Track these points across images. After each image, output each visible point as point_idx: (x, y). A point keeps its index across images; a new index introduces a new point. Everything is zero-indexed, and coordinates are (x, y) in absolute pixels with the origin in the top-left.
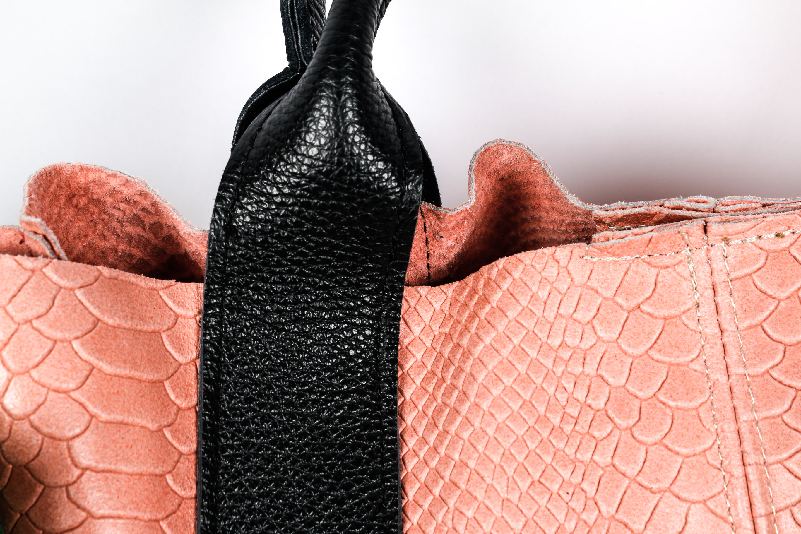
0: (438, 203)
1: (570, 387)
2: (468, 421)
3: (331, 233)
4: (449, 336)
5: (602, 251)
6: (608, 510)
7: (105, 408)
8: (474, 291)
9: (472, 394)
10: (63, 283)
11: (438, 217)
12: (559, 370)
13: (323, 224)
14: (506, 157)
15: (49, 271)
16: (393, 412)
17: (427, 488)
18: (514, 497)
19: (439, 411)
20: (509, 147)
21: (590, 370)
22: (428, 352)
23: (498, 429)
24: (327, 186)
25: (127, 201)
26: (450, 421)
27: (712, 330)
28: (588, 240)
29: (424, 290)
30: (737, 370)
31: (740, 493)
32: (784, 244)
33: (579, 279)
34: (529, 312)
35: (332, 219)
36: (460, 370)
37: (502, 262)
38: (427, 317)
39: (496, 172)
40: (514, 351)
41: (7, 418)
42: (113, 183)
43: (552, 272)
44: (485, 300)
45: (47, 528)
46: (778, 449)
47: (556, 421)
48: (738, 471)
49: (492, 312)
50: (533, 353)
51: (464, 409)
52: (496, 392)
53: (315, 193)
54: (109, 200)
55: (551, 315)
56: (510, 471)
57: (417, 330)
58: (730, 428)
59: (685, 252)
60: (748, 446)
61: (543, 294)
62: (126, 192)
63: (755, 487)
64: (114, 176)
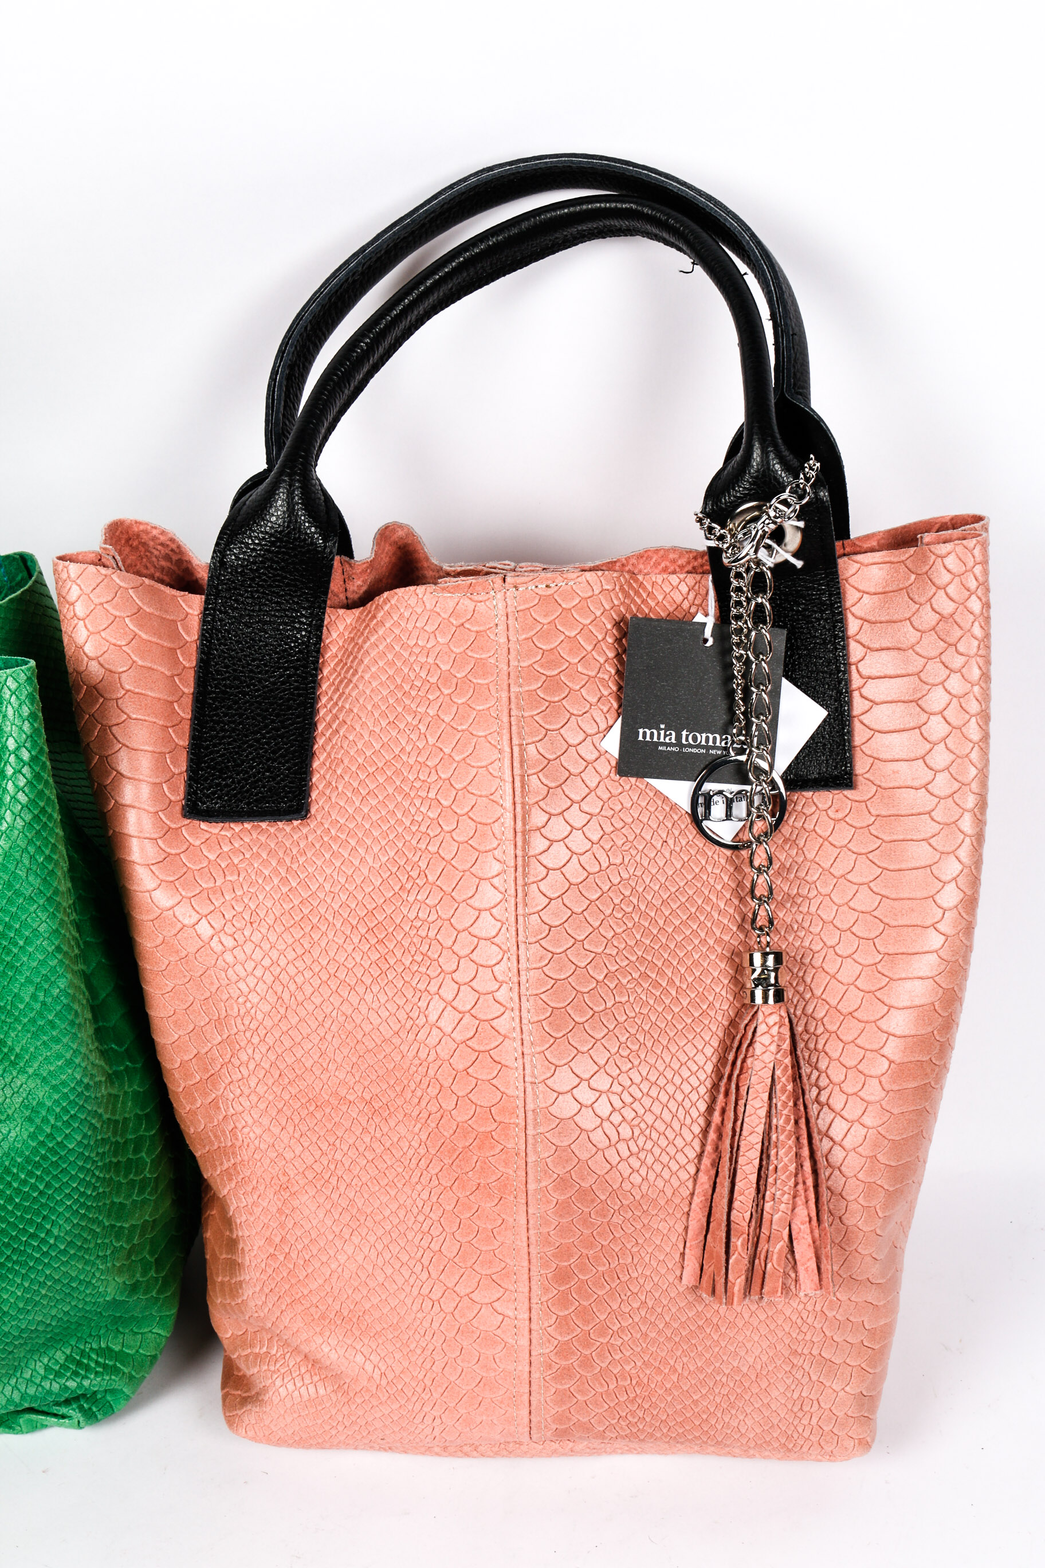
0: (351, 556)
1: (417, 669)
2: (356, 686)
3: (282, 569)
4: (353, 639)
5: (443, 589)
6: (431, 741)
7: (141, 658)
8: (370, 612)
9: (360, 671)
10: (122, 584)
11: (350, 564)
12: (412, 659)
13: (277, 563)
14: (400, 533)
15: (114, 577)
16: (314, 681)
17: (329, 725)
18: (377, 730)
19: (341, 682)
20: (401, 526)
21: (431, 660)
22: (340, 649)
23: (372, 690)
24: (278, 539)
25: (162, 544)
26: (347, 686)
27: (503, 640)
28: (436, 584)
29: (341, 611)
30: (513, 663)
31: (506, 732)
32: (550, 592)
33: (428, 606)
34: (397, 624)
35: (283, 560)
36: (355, 657)
37: (386, 594)
38: (341, 628)
39: (396, 543)
40: (387, 647)
41: (86, 659)
42: (155, 532)
43: (412, 602)
44: (374, 617)
45: (104, 723)
46: (531, 709)
47: (407, 688)
48: (505, 719)
49: (376, 624)
50: (397, 648)
51: (355, 680)
52: (373, 669)
53: (273, 544)
54: (151, 543)
55: (410, 627)
56: (376, 715)
57: (335, 635)
58: (504, 695)
59: (492, 593)
60: (513, 706)
61: (407, 614)
62: (162, 538)
63: (514, 728)
64: (155, 528)
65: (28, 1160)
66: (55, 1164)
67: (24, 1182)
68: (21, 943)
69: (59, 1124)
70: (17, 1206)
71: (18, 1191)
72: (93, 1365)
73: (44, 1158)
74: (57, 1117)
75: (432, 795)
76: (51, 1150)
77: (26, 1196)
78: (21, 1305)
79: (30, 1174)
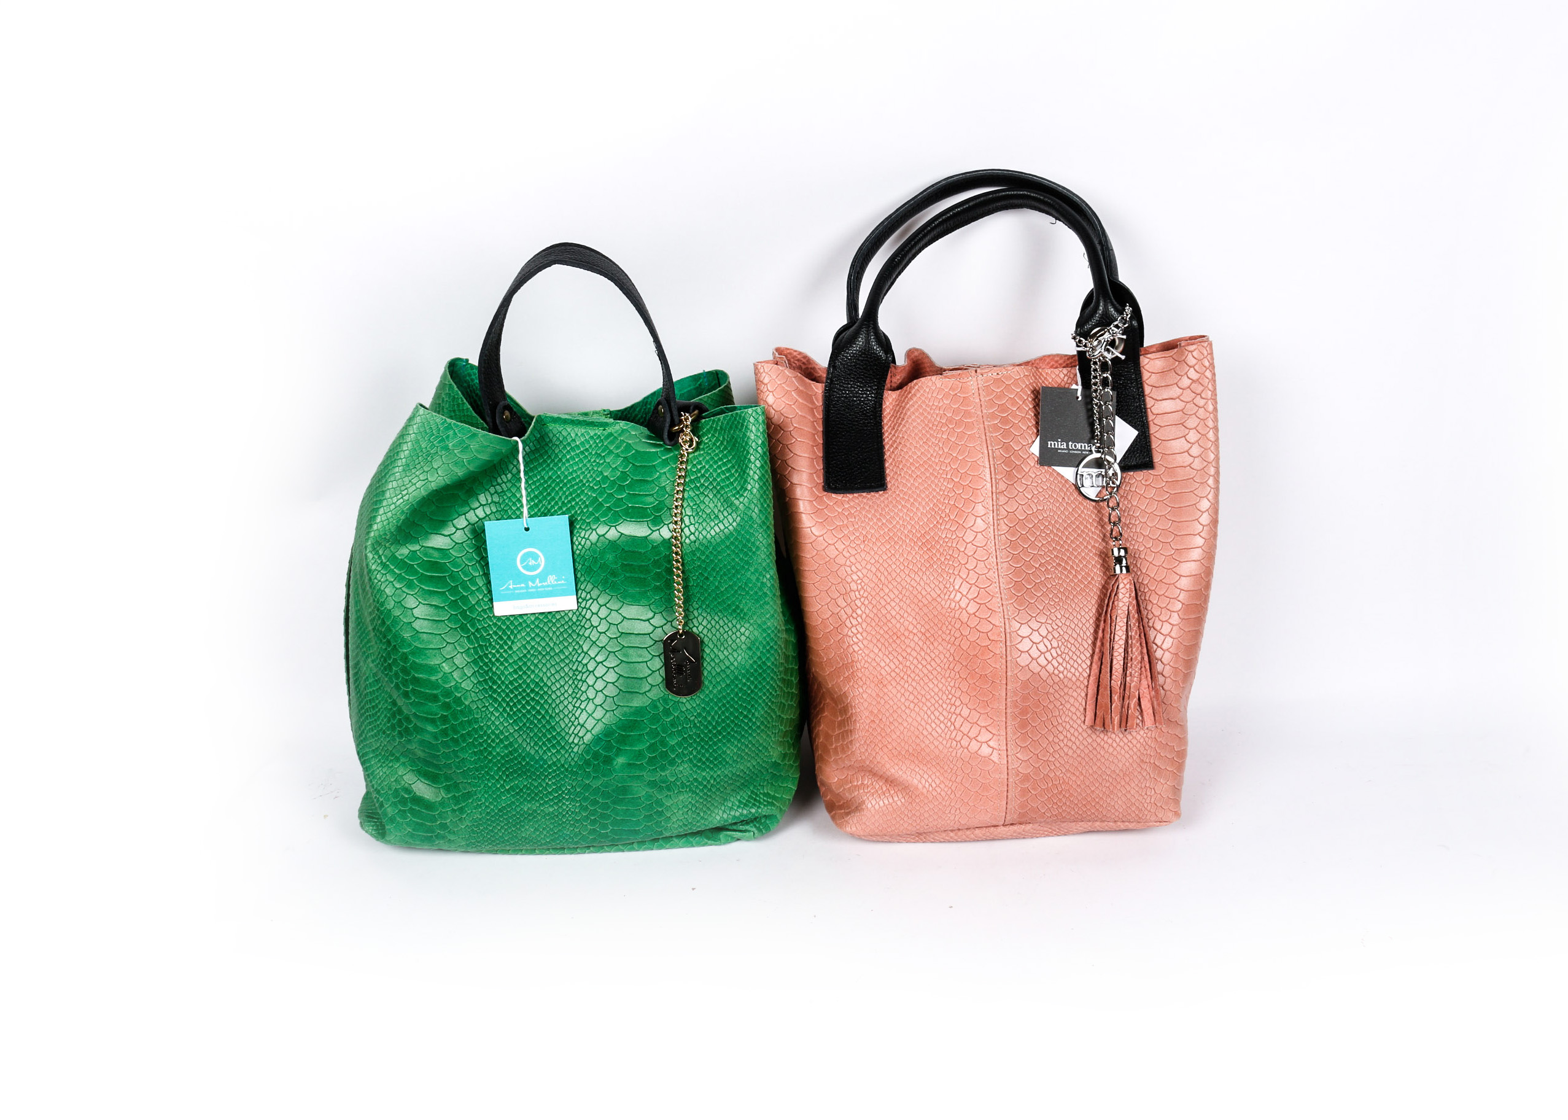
0: (895, 363)
1: (935, 416)
2: (905, 426)
3: (864, 369)
4: (898, 405)
5: (946, 377)
6: (946, 450)
7: (801, 411)
8: (906, 391)
9: (906, 418)
10: (790, 375)
11: (895, 367)
12: (932, 412)
13: (862, 366)
14: (916, 354)
15: (786, 371)
16: (881, 426)
17: (892, 446)
18: (918, 446)
19: (895, 425)
20: (917, 350)
21: (941, 412)
22: (891, 410)
23: (914, 427)
24: (864, 354)
25: (798, 360)
26: (899, 426)
27: (978, 401)
28: (941, 374)
29: (890, 392)
30: (984, 411)
31: (984, 443)
32: (999, 377)
33: (938, 386)
34: (923, 395)
35: (865, 364)
36: (902, 413)
37: (915, 381)
38: (891, 400)
39: (912, 359)
40: (919, 406)
41: (773, 412)
42: (795, 354)
43: (930, 384)
44: (910, 392)
45: (784, 443)
46: (996, 433)
47: (931, 426)
48: (984, 438)
49: (911, 396)
50: (924, 407)
51: (903, 423)
52: (913, 417)
53: (861, 356)
54: (792, 360)
55: (930, 396)
56: (917, 439)
57: (888, 404)
58: (982, 426)
59: (970, 378)
60: (987, 431)
61: (928, 390)
62: (799, 357)
63: (988, 442)
64: (796, 351)
65: (747, 671)
66: (760, 674)
67: (745, 684)
68: (754, 550)
69: (764, 651)
70: (740, 698)
71: (741, 689)
72: (762, 801)
73: (756, 670)
74: (764, 647)
75: (949, 477)
76: (759, 666)
77: (745, 693)
78: (735, 758)
79: (748, 679)
